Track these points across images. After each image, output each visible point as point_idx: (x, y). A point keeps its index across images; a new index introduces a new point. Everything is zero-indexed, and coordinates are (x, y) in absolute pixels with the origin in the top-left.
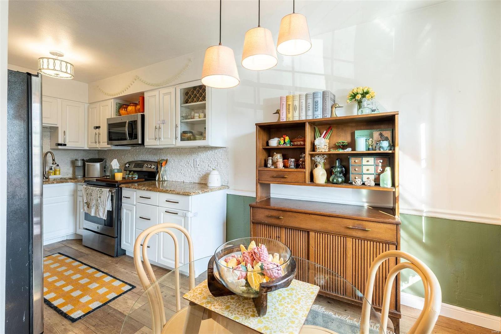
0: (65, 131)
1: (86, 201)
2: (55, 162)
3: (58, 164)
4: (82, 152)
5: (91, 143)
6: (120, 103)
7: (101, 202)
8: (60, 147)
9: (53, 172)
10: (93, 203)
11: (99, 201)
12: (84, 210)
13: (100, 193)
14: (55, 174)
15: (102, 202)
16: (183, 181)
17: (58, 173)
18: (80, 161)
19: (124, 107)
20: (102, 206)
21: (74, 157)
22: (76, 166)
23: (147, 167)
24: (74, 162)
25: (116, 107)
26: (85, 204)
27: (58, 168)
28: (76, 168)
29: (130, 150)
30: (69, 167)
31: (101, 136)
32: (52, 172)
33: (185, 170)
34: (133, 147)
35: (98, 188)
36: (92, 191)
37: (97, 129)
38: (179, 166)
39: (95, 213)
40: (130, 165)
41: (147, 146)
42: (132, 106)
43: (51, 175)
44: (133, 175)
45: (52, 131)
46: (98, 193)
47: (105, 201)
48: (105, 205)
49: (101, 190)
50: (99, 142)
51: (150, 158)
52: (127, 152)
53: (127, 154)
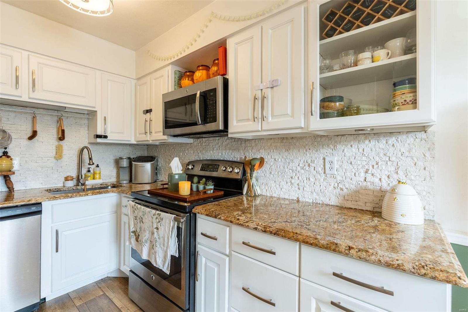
0: (105, 117)
1: (134, 230)
2: (92, 162)
3: (98, 165)
4: (128, 147)
5: (140, 134)
6: (180, 72)
7: (159, 238)
8: (99, 140)
9: (92, 176)
10: (145, 236)
11: (156, 235)
12: (130, 243)
13: (158, 220)
14: (94, 179)
15: (162, 239)
16: (295, 198)
17: (97, 176)
18: (125, 160)
19: (187, 75)
20: (162, 246)
21: (118, 155)
22: (120, 167)
23: (225, 170)
24: (119, 161)
25: (175, 78)
26: (132, 234)
27: (97, 170)
28: (121, 169)
29: (191, 143)
30: (112, 168)
31: (153, 123)
32: (90, 176)
33: (300, 178)
34: (197, 139)
35: (154, 211)
36: (144, 215)
37: (147, 114)
38: (287, 170)
39: (149, 255)
40: (194, 166)
41: (232, 133)
42: (202, 70)
43: (88, 180)
44: (205, 184)
45: (90, 118)
46: (154, 220)
47: (166, 239)
48: (166, 244)
49: (159, 215)
50: (151, 133)
51: (226, 156)
52: (188, 147)
53: (188, 149)
